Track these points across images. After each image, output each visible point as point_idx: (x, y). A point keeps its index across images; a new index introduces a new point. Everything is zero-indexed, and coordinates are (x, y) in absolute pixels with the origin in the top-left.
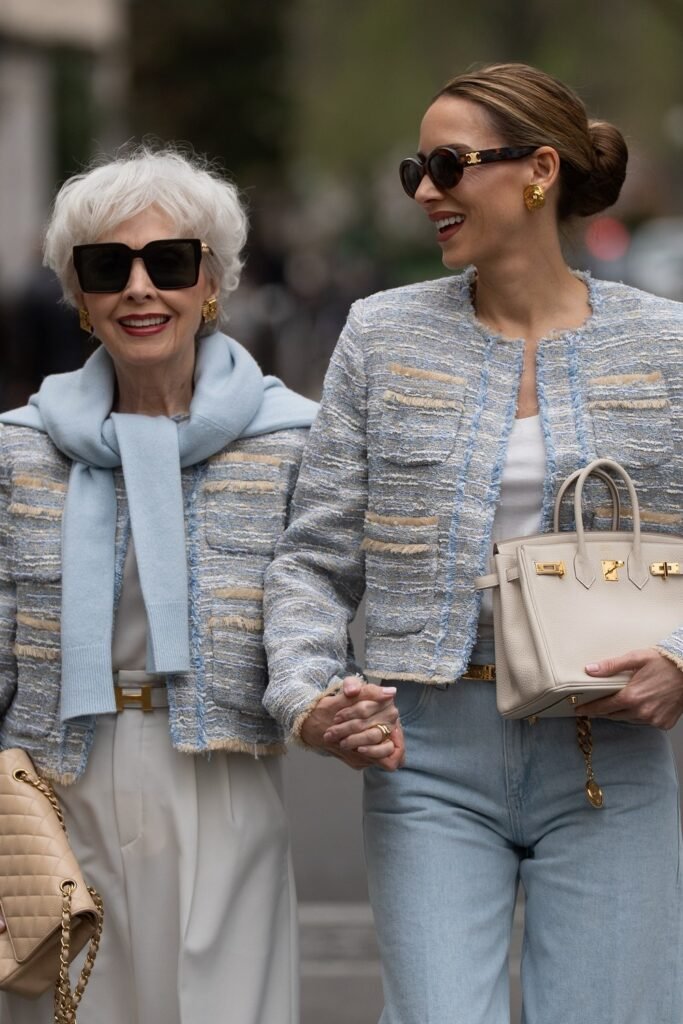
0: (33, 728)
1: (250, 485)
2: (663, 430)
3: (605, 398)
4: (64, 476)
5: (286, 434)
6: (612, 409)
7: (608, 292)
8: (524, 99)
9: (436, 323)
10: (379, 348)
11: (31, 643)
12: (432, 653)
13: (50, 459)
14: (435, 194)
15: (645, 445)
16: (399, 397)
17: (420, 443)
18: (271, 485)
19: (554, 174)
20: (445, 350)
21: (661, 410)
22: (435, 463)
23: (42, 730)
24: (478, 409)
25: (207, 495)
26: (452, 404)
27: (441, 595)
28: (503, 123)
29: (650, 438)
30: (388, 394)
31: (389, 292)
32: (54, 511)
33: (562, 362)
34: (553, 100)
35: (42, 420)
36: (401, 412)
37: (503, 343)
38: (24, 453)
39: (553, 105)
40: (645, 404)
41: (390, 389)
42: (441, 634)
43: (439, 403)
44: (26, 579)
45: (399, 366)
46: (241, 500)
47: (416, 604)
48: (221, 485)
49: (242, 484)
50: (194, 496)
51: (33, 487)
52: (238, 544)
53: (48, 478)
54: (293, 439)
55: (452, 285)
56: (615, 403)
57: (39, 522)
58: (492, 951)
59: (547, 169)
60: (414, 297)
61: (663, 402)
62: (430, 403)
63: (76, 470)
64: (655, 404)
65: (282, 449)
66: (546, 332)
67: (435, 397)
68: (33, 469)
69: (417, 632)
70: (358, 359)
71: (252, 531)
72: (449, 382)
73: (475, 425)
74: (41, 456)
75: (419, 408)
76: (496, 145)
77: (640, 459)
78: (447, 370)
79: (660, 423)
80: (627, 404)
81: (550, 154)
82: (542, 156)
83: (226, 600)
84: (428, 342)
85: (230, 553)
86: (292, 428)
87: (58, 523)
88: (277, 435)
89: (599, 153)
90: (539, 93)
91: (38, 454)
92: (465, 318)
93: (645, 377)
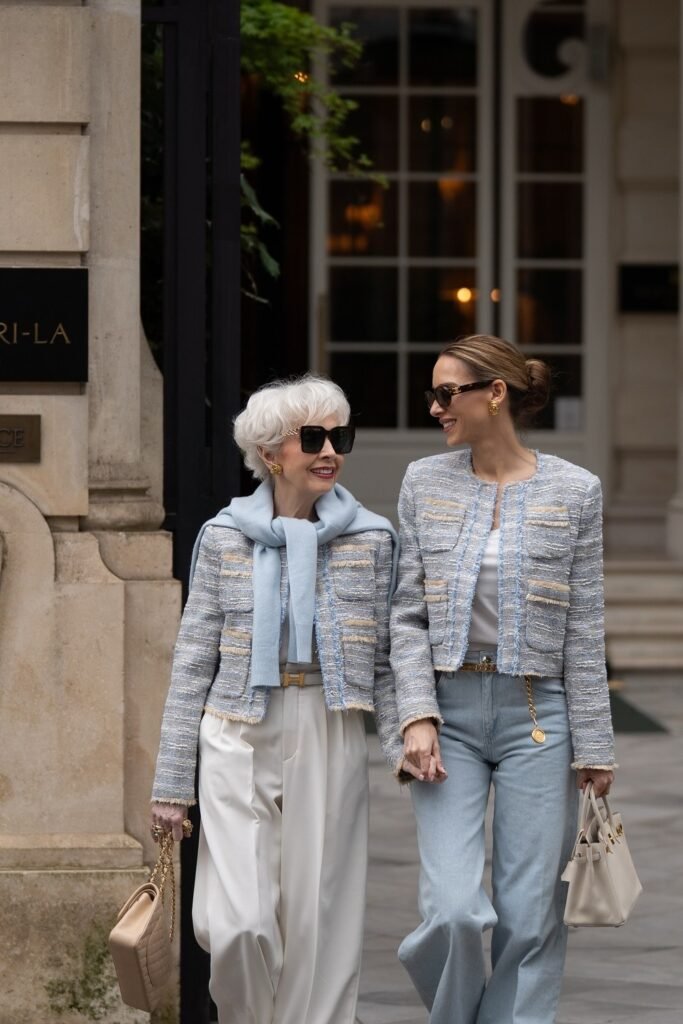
0: (232, 693)
1: (358, 562)
2: (565, 539)
3: (534, 519)
4: (249, 554)
5: (371, 533)
6: (538, 525)
7: (547, 461)
8: (484, 355)
9: (452, 476)
10: (420, 489)
11: (233, 645)
12: (447, 654)
13: (243, 545)
14: (440, 410)
15: (555, 546)
16: (430, 516)
17: (439, 540)
18: (368, 562)
19: (503, 394)
20: (455, 491)
21: (565, 528)
22: (446, 551)
23: (238, 694)
24: (472, 522)
25: (334, 569)
26: (457, 519)
27: (448, 623)
28: (474, 369)
29: (558, 543)
30: (423, 514)
31: (429, 458)
32: (245, 573)
33: (516, 497)
34: (503, 354)
35: (235, 523)
36: (430, 523)
37: (486, 485)
38: (227, 542)
39: (501, 357)
40: (556, 524)
41: (426, 511)
42: (450, 644)
43: (450, 518)
44: (231, 611)
45: (430, 499)
46: (353, 571)
47: (438, 628)
48: (342, 564)
49: (353, 563)
50: (327, 570)
51: (234, 561)
52: (354, 596)
53: (241, 556)
54: (374, 536)
55: (462, 455)
56: (540, 522)
57: (237, 578)
58: (476, 819)
59: (499, 392)
60: (441, 463)
61: (566, 524)
62: (445, 518)
63: (257, 549)
64: (562, 524)
65: (369, 541)
66: (509, 481)
67: (448, 515)
68: (233, 551)
69: (441, 643)
70: (410, 495)
71: (360, 587)
72: (457, 507)
73: (470, 531)
74: (236, 543)
75: (440, 521)
76: (469, 382)
77: (551, 554)
78: (456, 501)
79: (564, 535)
80: (546, 523)
81: (501, 384)
82: (496, 385)
83: (350, 627)
84: (446, 486)
85: (349, 601)
86: (373, 530)
87: (249, 580)
88: (366, 534)
89: (533, 379)
90: (493, 350)
91: (236, 542)
92: (466, 473)
93: (557, 508)
